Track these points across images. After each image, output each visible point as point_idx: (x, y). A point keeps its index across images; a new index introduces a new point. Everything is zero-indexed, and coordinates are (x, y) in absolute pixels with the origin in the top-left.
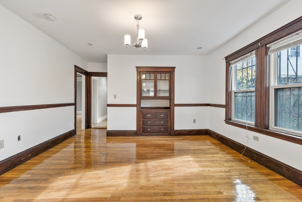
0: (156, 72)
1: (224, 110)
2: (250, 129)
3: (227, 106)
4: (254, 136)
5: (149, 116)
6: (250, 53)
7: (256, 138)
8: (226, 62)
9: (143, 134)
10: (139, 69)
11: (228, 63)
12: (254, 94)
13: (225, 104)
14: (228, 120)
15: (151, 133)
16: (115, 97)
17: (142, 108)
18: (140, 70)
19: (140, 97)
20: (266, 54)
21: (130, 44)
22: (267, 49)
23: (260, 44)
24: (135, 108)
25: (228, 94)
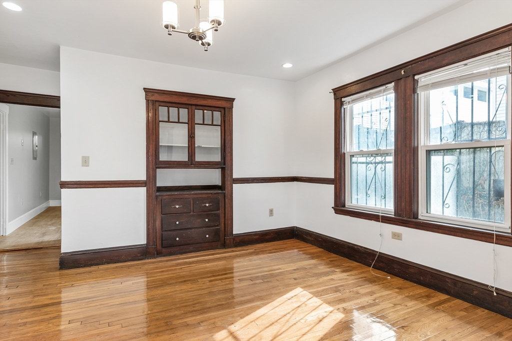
0: (194, 107)
1: (331, 188)
2: (386, 220)
3: (338, 182)
4: (392, 232)
5: (177, 207)
6: (384, 87)
7: (397, 236)
8: (336, 99)
9: (164, 250)
10: (153, 95)
11: (338, 101)
12: (391, 159)
13: (332, 176)
14: (340, 208)
15: (182, 247)
16: (85, 162)
17: (160, 189)
18: (153, 98)
19: (155, 162)
20: (414, 91)
21: (176, 26)
22: (415, 82)
23: (403, 73)
24: (143, 190)
25: (340, 159)
